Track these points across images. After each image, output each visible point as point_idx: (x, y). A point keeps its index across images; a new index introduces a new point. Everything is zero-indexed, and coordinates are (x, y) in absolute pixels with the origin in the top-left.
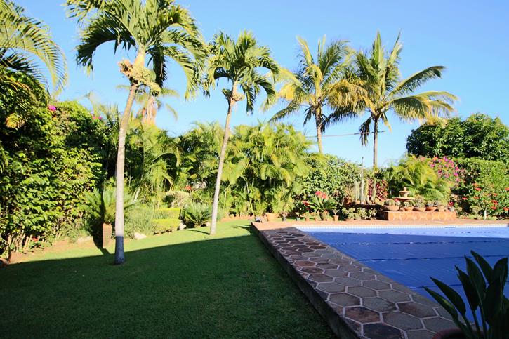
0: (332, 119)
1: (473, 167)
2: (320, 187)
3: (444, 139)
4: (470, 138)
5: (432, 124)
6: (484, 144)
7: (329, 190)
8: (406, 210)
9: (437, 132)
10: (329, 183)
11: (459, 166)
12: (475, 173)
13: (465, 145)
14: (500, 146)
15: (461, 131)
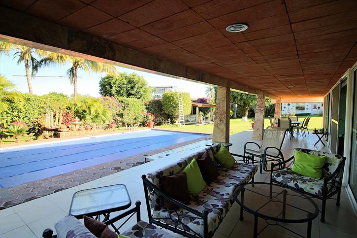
0: (43, 63)
1: (126, 102)
2: (19, 117)
3: (116, 85)
4: (129, 86)
5: (111, 76)
6: (135, 89)
7: (29, 119)
8: (72, 130)
9: (113, 81)
10: (28, 115)
11: (119, 101)
12: (127, 105)
13: (127, 89)
14: (142, 91)
15: (125, 81)
